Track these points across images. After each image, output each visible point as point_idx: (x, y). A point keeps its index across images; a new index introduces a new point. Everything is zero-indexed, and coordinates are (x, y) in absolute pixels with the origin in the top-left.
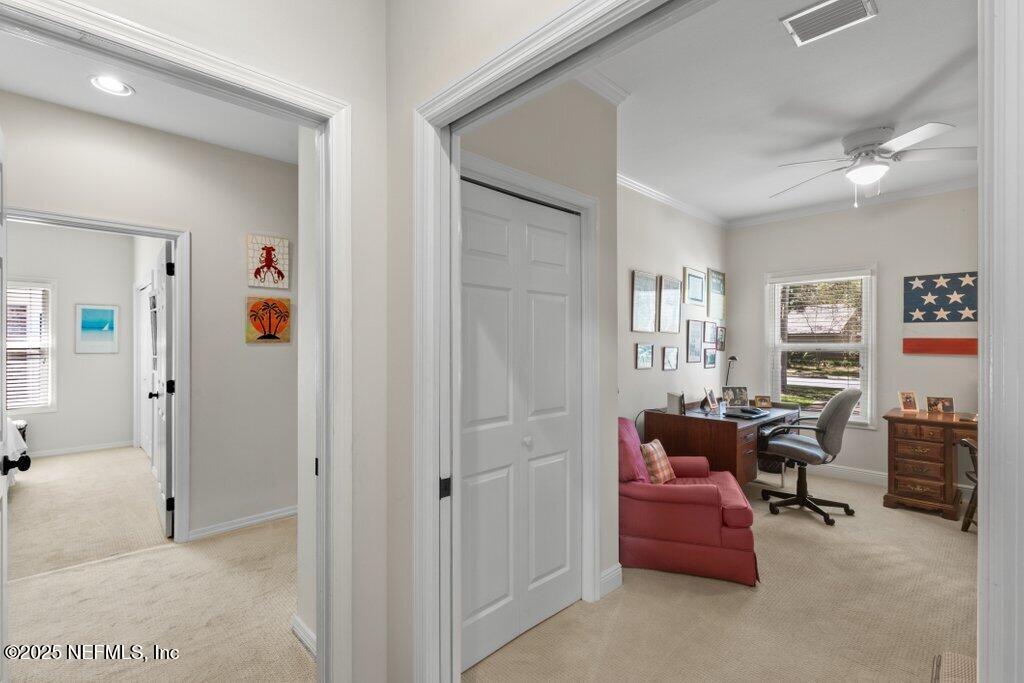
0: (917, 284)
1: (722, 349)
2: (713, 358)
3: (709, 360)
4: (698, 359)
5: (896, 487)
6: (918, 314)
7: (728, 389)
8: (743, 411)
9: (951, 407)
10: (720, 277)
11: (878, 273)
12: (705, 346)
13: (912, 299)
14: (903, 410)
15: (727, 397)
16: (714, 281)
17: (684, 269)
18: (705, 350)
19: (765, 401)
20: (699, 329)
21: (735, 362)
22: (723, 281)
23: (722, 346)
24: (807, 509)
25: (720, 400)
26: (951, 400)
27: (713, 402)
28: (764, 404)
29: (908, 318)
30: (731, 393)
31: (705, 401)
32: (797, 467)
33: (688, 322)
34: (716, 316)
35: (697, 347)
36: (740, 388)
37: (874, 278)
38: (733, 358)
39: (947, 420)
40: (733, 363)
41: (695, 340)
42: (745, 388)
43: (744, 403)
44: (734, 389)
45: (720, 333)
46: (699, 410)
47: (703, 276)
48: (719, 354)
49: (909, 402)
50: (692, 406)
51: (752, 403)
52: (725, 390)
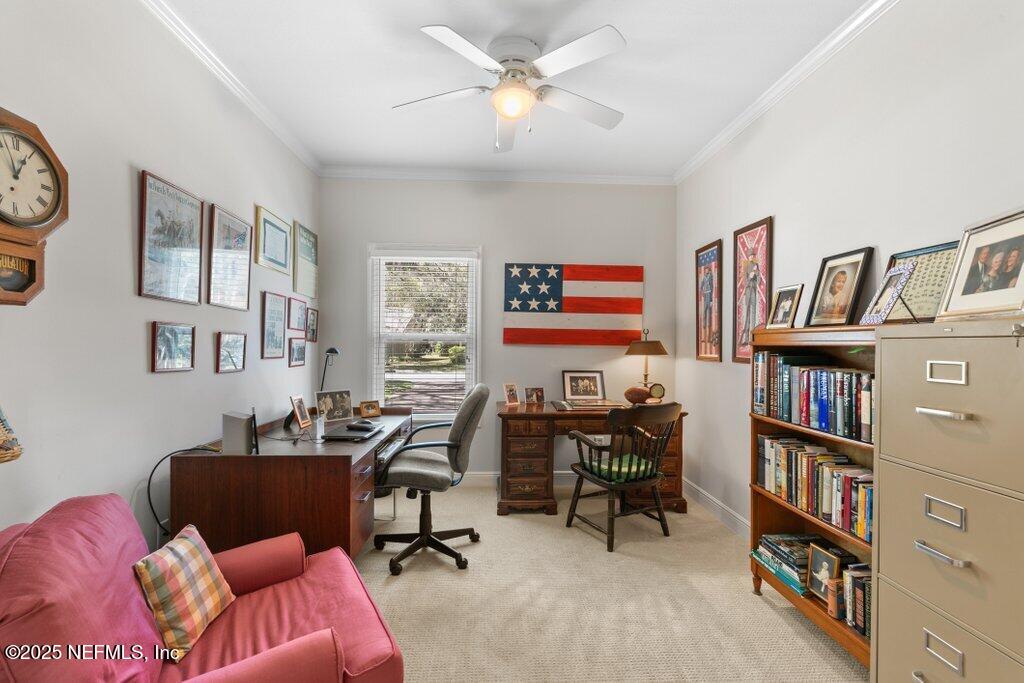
0: (516, 272)
1: (314, 340)
2: (302, 351)
3: (294, 355)
4: (279, 352)
5: (508, 491)
6: (515, 303)
7: (325, 395)
8: (351, 428)
9: (542, 397)
10: (312, 239)
11: (483, 256)
12: (290, 334)
13: (511, 288)
14: (508, 404)
15: (323, 408)
16: (303, 241)
17: (257, 209)
18: (290, 340)
19: (373, 407)
20: (281, 307)
21: (335, 357)
22: (316, 245)
23: (314, 334)
24: (430, 549)
25: (313, 412)
26: (541, 390)
27: (304, 417)
28: (372, 412)
29: (508, 308)
30: (329, 400)
31: (292, 416)
32: (419, 495)
33: (264, 295)
34: (305, 292)
35: (279, 335)
36: (341, 393)
37: (480, 261)
38: (332, 351)
39: (539, 412)
40: (333, 358)
41: (275, 324)
42: (348, 393)
43: (346, 414)
44: (332, 395)
45: (311, 317)
46: (282, 434)
47: (287, 229)
48: (309, 346)
49: (512, 396)
50: (270, 428)
51: (357, 411)
52: (320, 397)
